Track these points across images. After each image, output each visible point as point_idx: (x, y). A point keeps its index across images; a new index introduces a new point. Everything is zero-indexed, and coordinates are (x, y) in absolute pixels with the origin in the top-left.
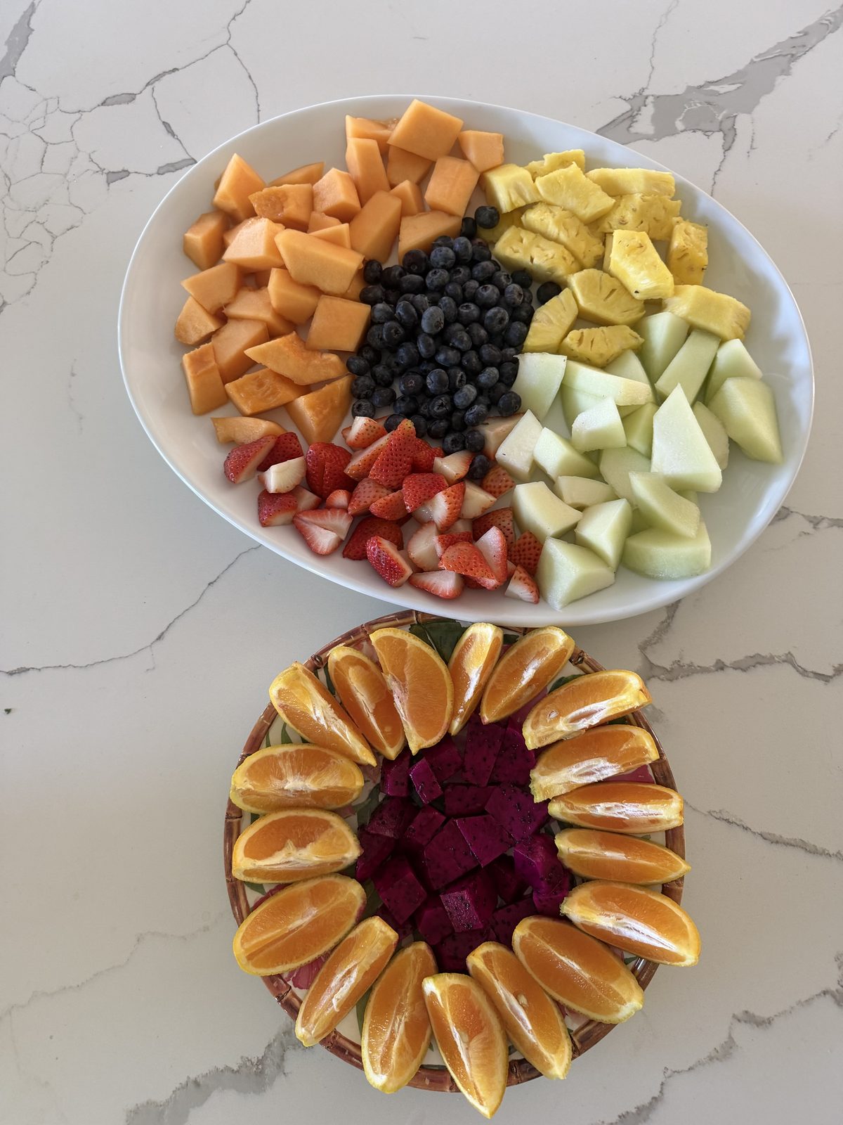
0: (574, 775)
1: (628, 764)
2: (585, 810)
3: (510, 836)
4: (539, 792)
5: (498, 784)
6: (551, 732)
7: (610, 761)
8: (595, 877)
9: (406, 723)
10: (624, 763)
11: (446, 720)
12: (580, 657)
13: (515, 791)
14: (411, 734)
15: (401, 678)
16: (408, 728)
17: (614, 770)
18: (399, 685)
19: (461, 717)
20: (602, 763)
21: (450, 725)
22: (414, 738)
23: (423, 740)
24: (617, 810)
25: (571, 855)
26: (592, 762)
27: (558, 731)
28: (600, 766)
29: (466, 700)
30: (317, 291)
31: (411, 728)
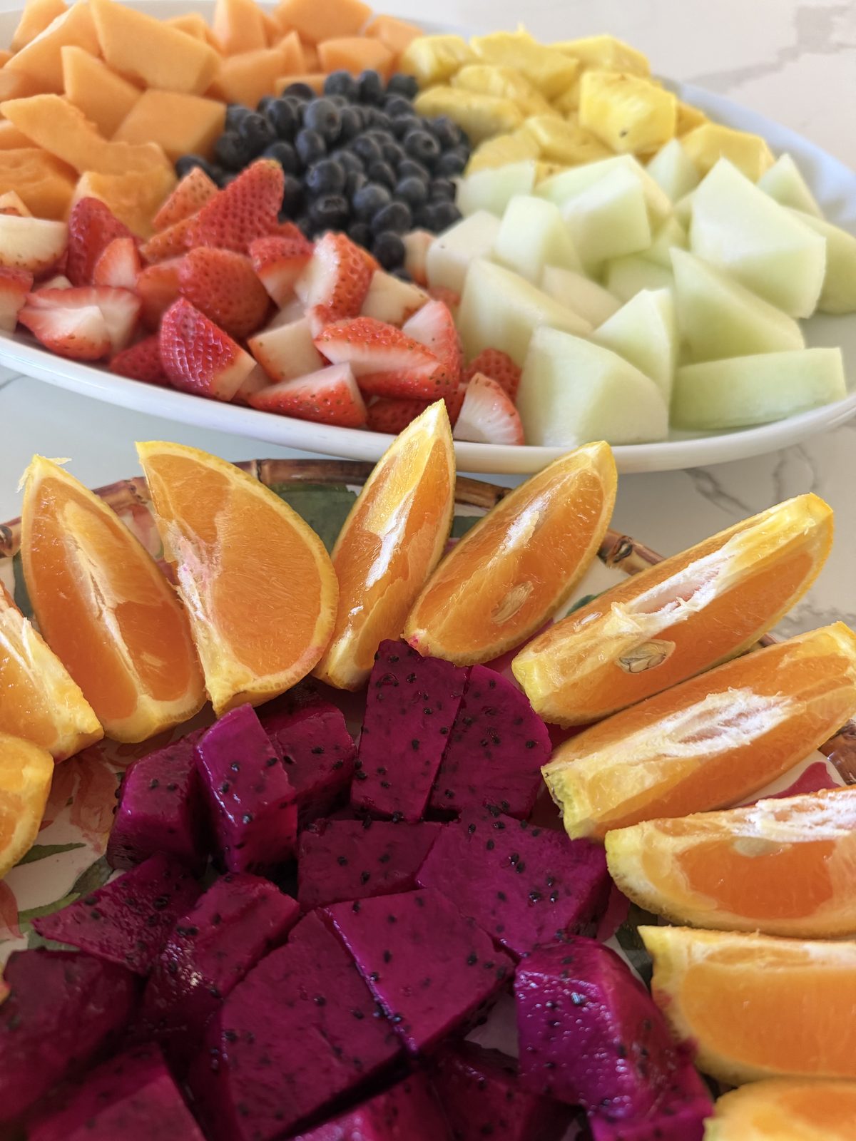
0: (670, 737)
1: (811, 694)
2: (717, 828)
3: (498, 946)
4: (577, 792)
5: (449, 815)
6: (593, 642)
7: (761, 692)
8: (767, 1069)
9: (204, 625)
10: (799, 692)
11: (317, 640)
12: (623, 543)
13: (501, 826)
14: (214, 655)
15: (205, 536)
16: (209, 638)
17: (777, 710)
18: (199, 548)
19: (355, 628)
20: (738, 700)
21: (325, 653)
22: (224, 664)
23: (249, 671)
24: (807, 819)
25: (697, 973)
26: (712, 701)
27: (611, 639)
28: (734, 711)
29: (370, 582)
30: (141, 85)
31: (217, 639)
